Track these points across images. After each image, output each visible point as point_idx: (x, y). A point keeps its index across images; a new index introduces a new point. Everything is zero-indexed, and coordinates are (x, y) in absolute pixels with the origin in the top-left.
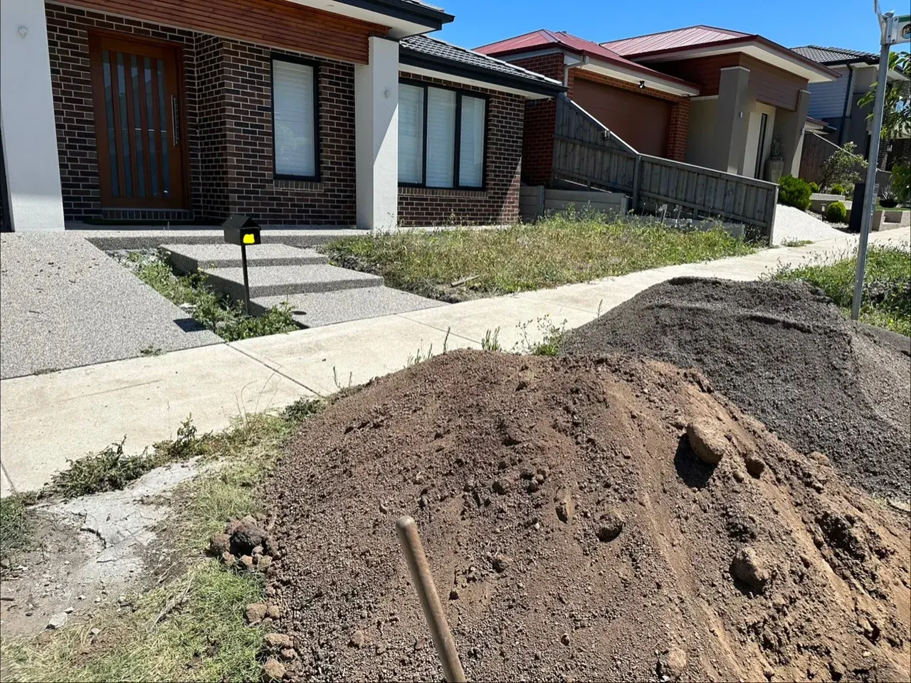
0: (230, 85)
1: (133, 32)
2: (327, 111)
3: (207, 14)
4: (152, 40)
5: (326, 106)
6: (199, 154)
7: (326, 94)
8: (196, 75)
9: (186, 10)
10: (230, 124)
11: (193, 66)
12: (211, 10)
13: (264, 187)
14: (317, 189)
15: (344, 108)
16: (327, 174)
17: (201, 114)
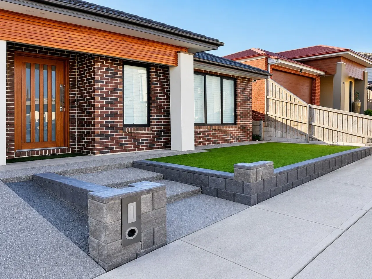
0: (98, 78)
1: (37, 53)
2: (155, 90)
3: (86, 43)
4: (51, 57)
5: (153, 87)
6: (76, 115)
7: (154, 81)
8: (76, 74)
9: (73, 41)
10: (98, 99)
11: (75, 69)
12: (89, 41)
13: (117, 132)
14: (148, 131)
15: (163, 88)
16: (154, 122)
17: (78, 94)
